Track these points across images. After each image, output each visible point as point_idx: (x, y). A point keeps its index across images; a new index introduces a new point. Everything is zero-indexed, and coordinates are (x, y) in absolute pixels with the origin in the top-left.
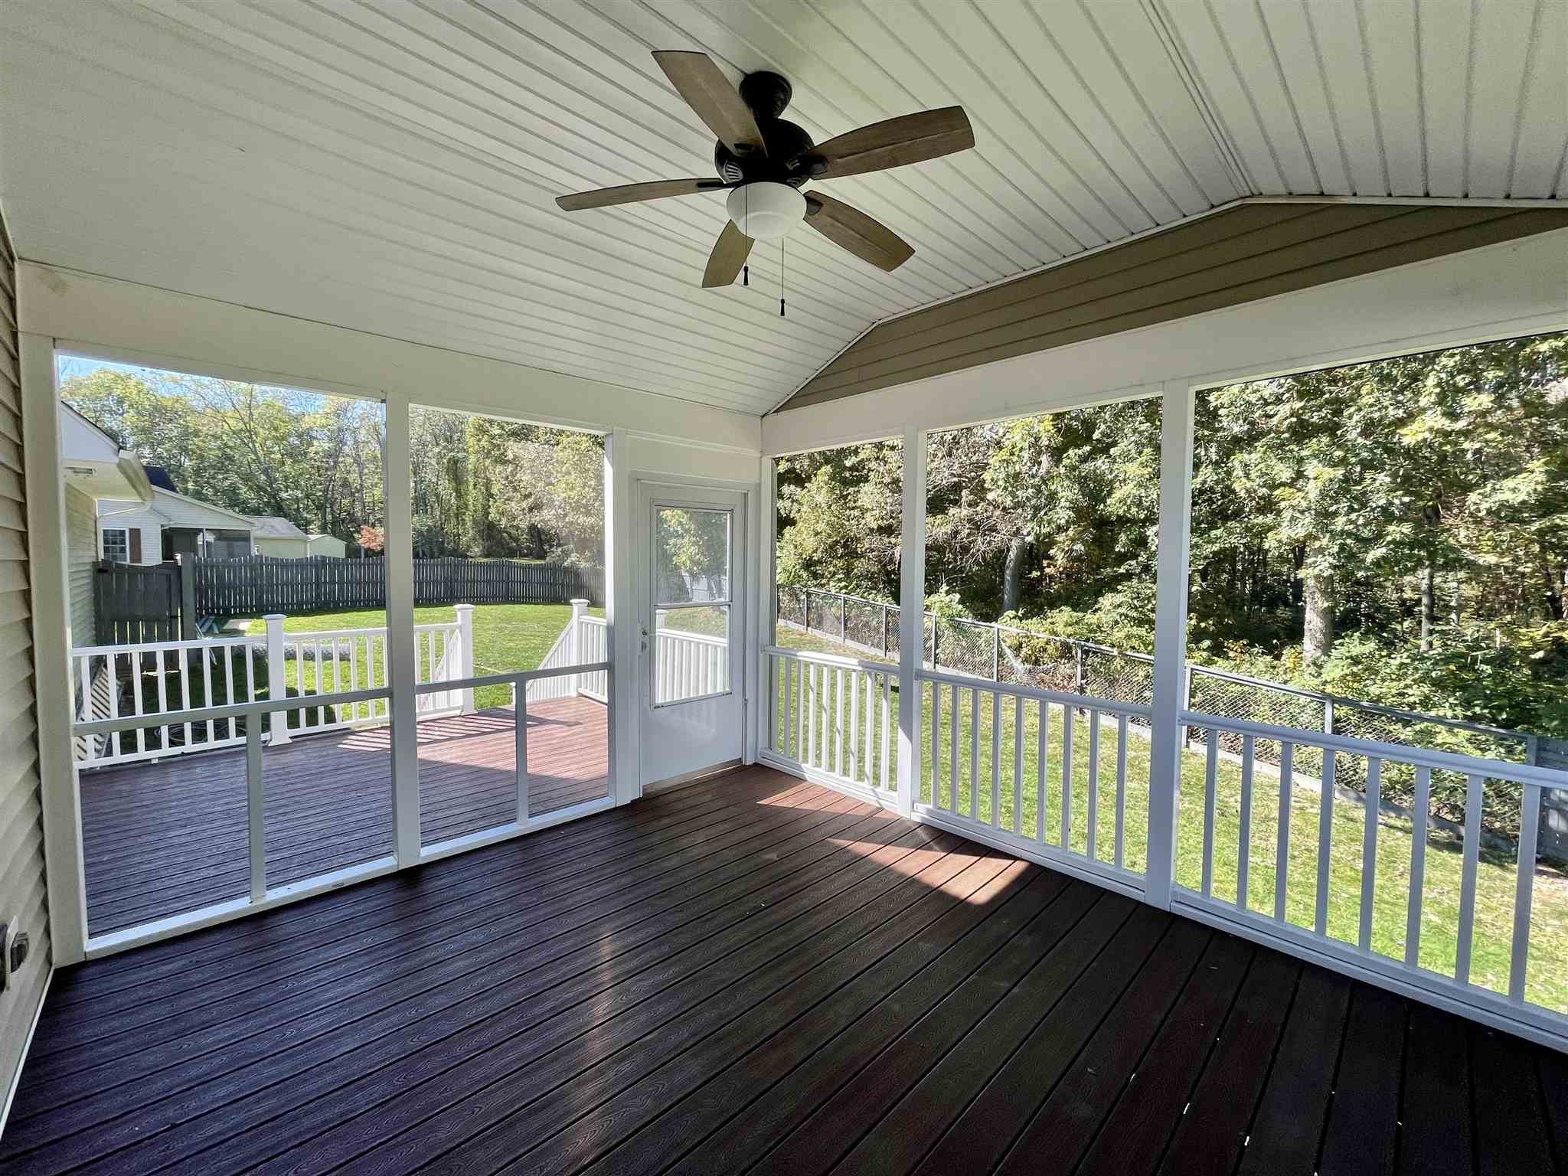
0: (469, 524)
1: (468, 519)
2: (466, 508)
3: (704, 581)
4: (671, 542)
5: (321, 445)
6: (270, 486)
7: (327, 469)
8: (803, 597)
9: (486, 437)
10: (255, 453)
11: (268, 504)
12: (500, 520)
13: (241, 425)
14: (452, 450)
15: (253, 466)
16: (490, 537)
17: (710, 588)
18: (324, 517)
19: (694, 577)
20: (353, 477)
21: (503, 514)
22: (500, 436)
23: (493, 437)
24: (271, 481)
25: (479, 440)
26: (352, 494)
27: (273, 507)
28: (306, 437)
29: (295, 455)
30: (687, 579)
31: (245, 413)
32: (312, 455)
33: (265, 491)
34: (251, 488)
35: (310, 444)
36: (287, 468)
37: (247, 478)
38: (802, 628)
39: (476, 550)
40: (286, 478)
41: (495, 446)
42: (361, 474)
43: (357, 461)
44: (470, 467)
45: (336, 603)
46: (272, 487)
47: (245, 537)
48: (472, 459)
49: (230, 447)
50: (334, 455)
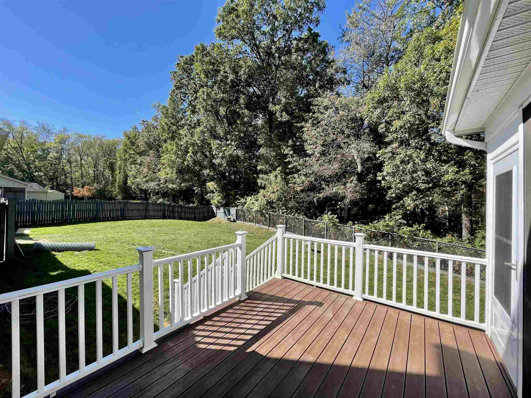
0: (117, 187)
1: (116, 185)
2: (116, 181)
3: (222, 210)
4: (209, 195)
5: (53, 154)
6: (29, 170)
7: (55, 164)
8: (267, 216)
9: (128, 154)
10: (23, 157)
11: (27, 178)
12: (132, 186)
13: (16, 145)
14: (110, 159)
15: (21, 162)
16: (126, 192)
17: (225, 212)
18: (53, 183)
19: (218, 207)
20: (67, 168)
21: (133, 183)
22: (134, 154)
23: (130, 154)
24: (29, 168)
25: (125, 155)
26: (65, 175)
27: (30, 179)
28: (46, 151)
29: (42, 158)
30: (215, 209)
31: (19, 140)
32: (49, 158)
33: (26, 172)
34: (20, 171)
35: (48, 154)
36: (37, 163)
37: (18, 167)
38: (266, 227)
39: (120, 197)
40: (35, 167)
41: (131, 157)
42: (71, 167)
43: (69, 161)
44: (118, 165)
45: (71, 220)
46: (29, 171)
47: (23, 191)
48: (119, 162)
49: (11, 154)
50: (59, 159)
